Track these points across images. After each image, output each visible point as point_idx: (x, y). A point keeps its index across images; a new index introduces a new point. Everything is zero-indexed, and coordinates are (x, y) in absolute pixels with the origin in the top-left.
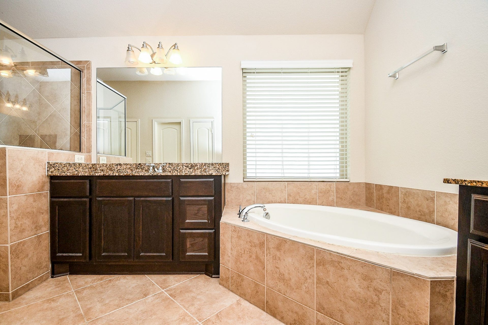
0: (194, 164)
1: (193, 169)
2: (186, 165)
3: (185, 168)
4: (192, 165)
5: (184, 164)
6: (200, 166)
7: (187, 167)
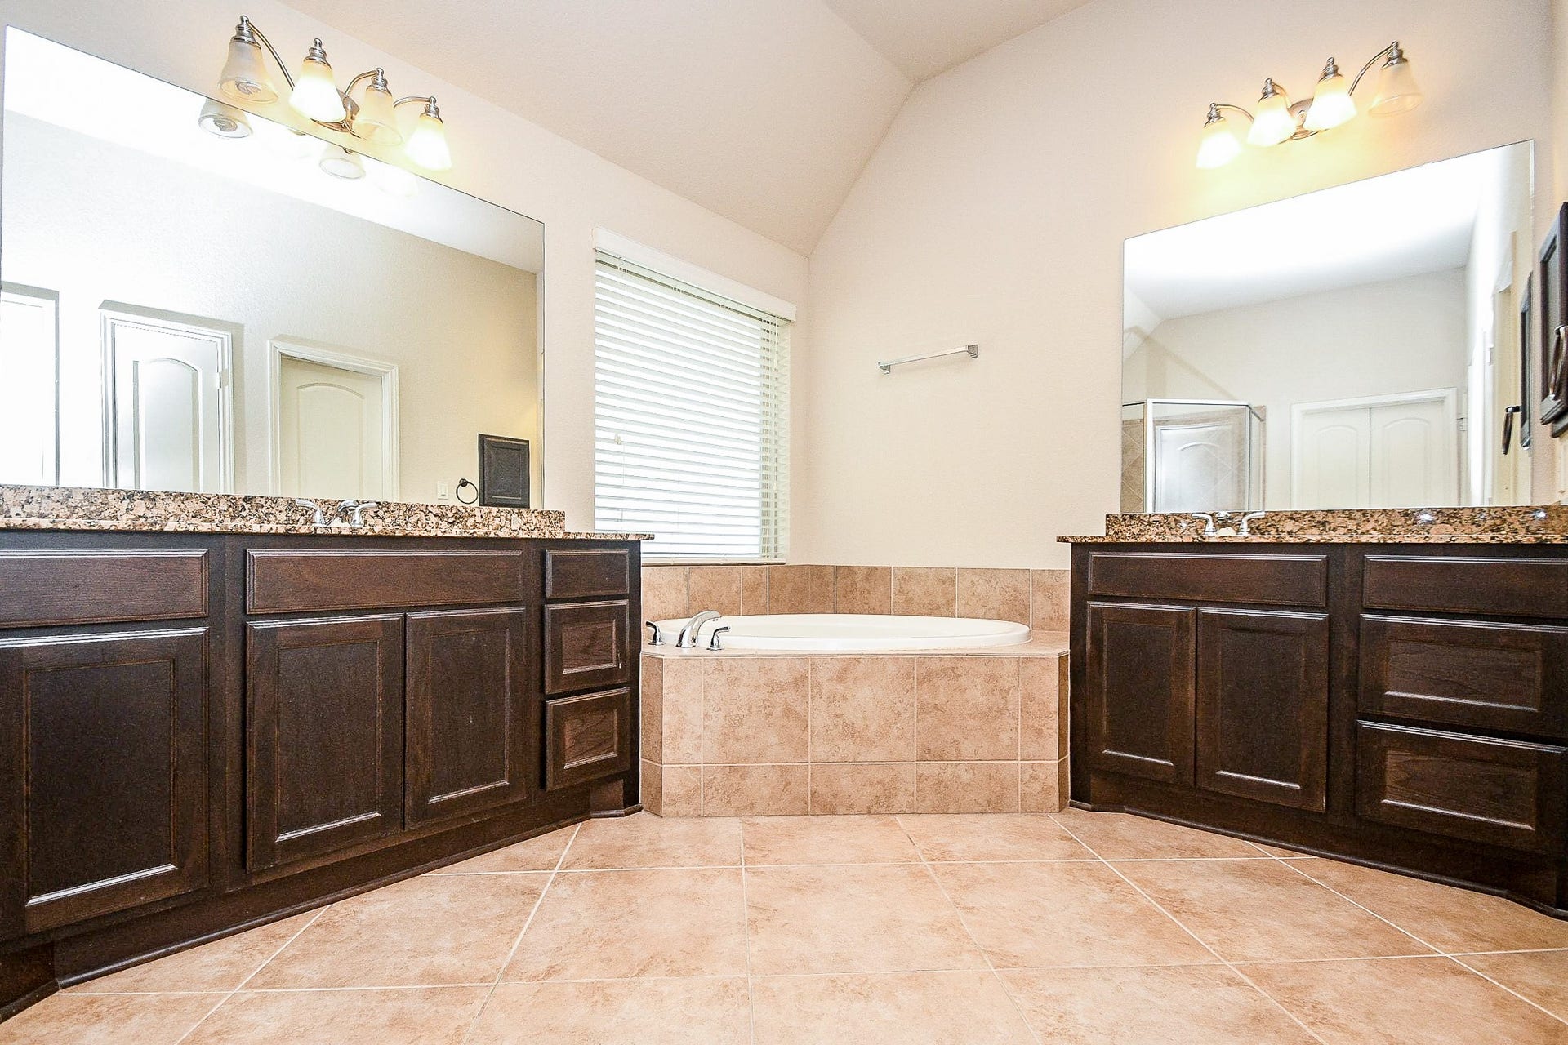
0: (464, 511)
1: (459, 525)
2: (439, 512)
3: (435, 523)
4: (456, 513)
5: (430, 508)
6: (484, 517)
7: (442, 517)
